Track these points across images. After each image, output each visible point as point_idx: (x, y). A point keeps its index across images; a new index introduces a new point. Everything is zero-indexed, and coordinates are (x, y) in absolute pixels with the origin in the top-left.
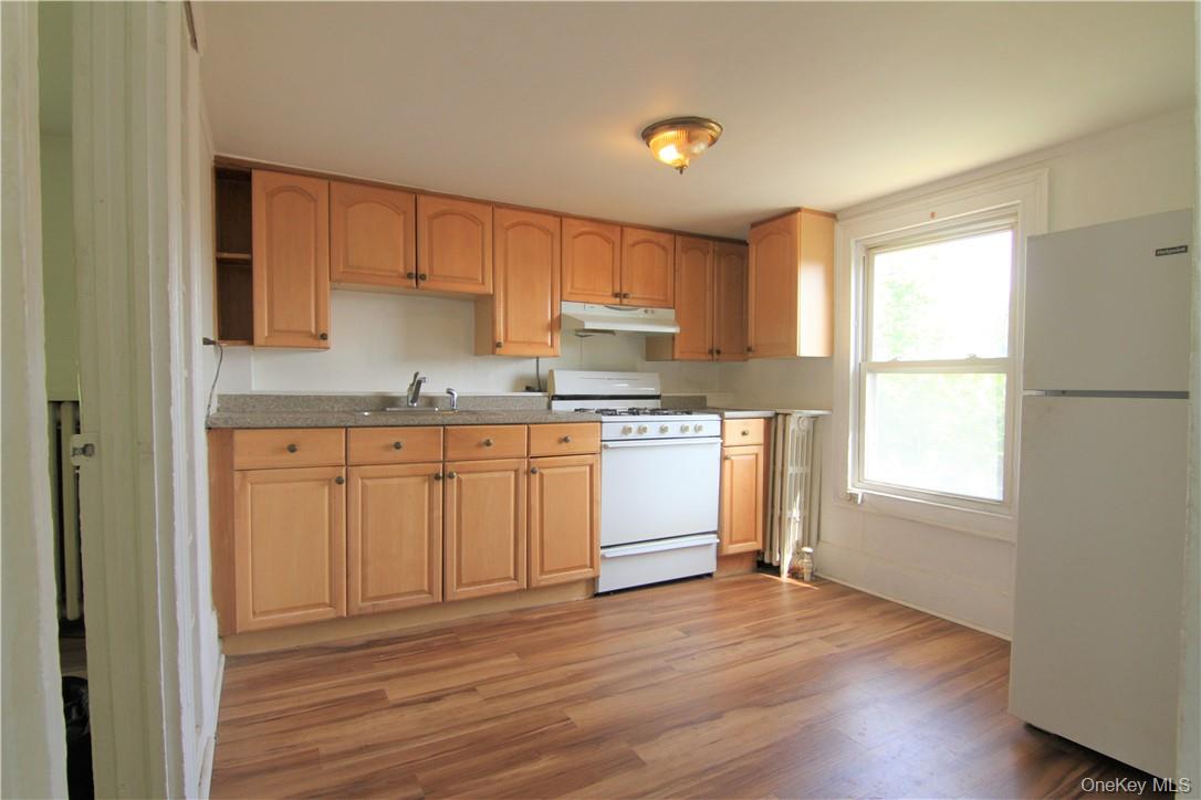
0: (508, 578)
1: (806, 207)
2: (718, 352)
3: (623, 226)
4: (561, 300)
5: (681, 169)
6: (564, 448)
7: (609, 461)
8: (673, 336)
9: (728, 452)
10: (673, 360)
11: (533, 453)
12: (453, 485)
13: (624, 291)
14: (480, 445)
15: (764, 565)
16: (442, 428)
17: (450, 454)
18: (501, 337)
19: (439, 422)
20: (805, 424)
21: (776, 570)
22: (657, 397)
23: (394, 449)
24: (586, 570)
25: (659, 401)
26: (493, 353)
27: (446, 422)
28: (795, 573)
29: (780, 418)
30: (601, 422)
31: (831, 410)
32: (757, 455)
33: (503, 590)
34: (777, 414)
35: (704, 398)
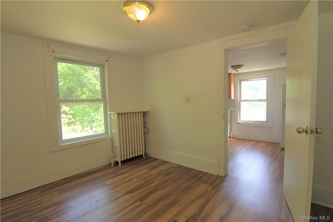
1: (232, 73)
20: (230, 111)
28: (229, 137)
31: (235, 108)
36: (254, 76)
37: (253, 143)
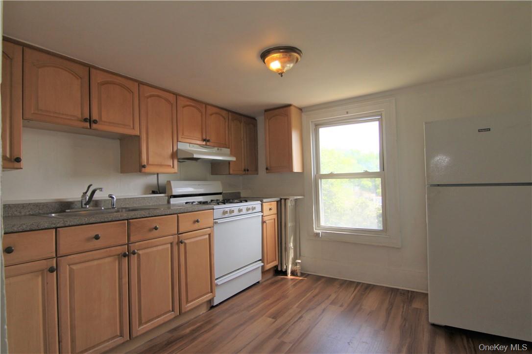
0: (169, 311)
1: (294, 104)
2: (248, 170)
3: (207, 104)
4: (177, 142)
5: (281, 74)
6: (197, 226)
7: (217, 230)
8: (229, 162)
9: (265, 219)
10: (229, 174)
11: (181, 231)
12: (134, 259)
13: (208, 139)
14: (151, 230)
15: (279, 272)
16: (127, 221)
17: (132, 239)
18: (144, 162)
19: (125, 218)
20: (293, 203)
21: (285, 273)
22: (220, 194)
23: (94, 240)
24: (209, 294)
25: (221, 195)
26: (140, 171)
27: (130, 217)
28: (293, 273)
29: (283, 201)
30: (213, 209)
31: (304, 196)
32: (275, 219)
33: (167, 320)
34: (281, 199)
35: (239, 193)
36: (347, 113)
37: (348, 296)
